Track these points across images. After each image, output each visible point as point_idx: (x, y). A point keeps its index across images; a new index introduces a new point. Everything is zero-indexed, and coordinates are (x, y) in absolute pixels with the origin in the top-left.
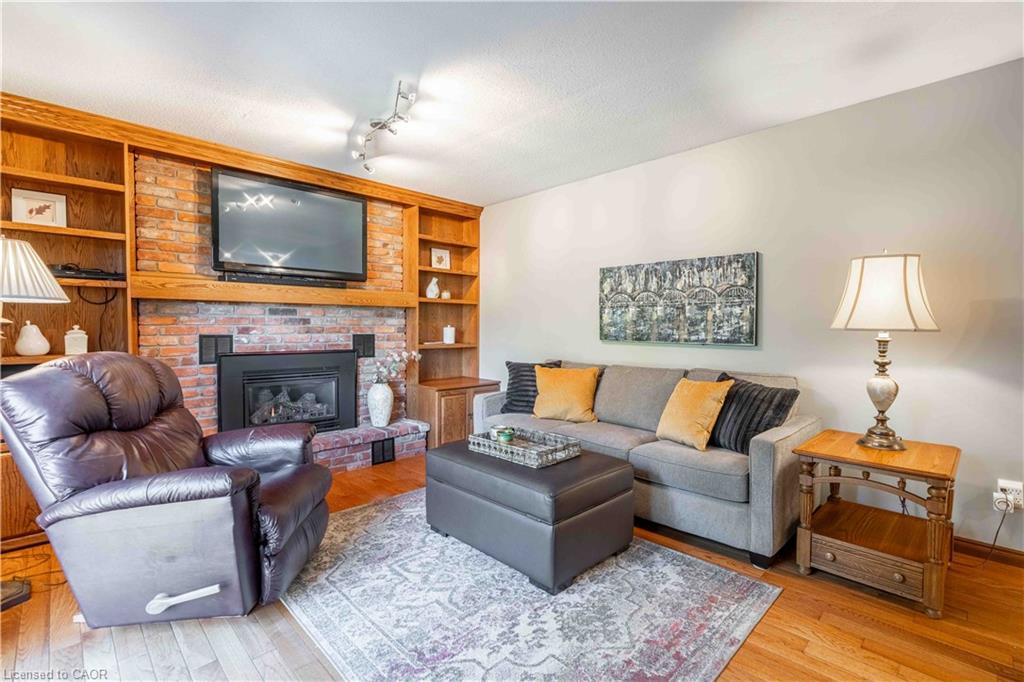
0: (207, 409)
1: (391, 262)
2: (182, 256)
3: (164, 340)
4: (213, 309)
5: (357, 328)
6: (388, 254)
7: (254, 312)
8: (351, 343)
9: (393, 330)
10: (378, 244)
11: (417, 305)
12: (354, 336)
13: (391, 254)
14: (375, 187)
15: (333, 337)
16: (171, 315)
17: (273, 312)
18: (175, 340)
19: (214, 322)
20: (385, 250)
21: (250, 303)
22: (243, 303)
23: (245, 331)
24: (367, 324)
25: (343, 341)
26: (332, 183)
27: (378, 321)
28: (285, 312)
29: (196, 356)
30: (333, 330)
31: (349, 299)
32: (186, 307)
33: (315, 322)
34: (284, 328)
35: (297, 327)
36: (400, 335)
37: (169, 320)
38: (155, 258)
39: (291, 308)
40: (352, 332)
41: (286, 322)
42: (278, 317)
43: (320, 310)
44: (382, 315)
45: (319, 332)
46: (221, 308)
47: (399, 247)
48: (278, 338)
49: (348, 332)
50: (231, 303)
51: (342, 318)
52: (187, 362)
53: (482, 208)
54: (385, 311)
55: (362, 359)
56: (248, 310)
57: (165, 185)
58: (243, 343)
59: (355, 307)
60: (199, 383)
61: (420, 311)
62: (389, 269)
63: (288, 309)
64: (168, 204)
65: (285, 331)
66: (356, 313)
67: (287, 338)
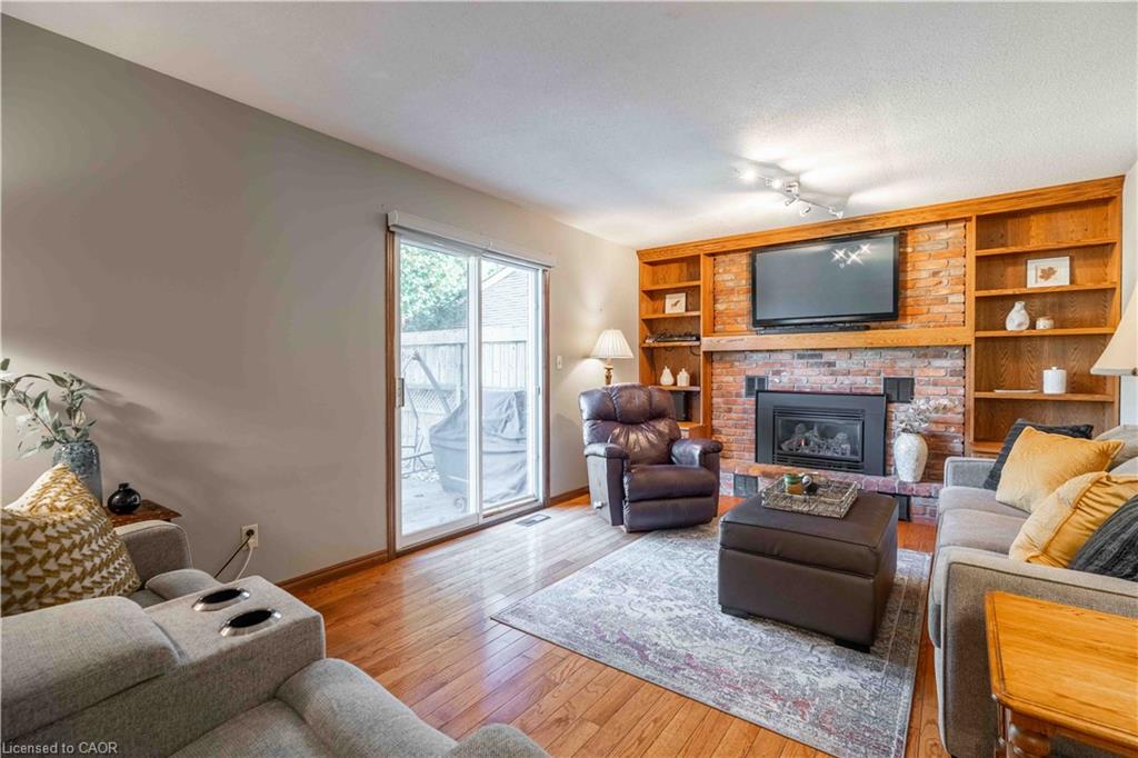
0: (750, 431)
1: (944, 292)
2: (739, 319)
3: (726, 379)
4: (755, 356)
5: (889, 370)
6: (940, 283)
7: (785, 357)
8: (882, 386)
9: (943, 372)
10: (924, 274)
11: (972, 342)
12: (885, 379)
13: (945, 282)
14: (902, 215)
15: (860, 380)
16: (729, 362)
17: (801, 357)
18: (731, 379)
19: (755, 367)
20: (936, 279)
21: (781, 350)
22: (776, 351)
23: (777, 373)
24: (903, 366)
25: (873, 384)
26: (849, 229)
27: (919, 363)
28: (811, 356)
29: (743, 391)
30: (859, 373)
31: (869, 341)
32: (738, 356)
33: (842, 365)
34: (810, 371)
35: (822, 369)
36: (954, 379)
37: (728, 365)
38: (724, 324)
39: (817, 352)
40: (883, 375)
41: (812, 365)
42: (804, 361)
43: (847, 354)
44: (925, 356)
45: (845, 375)
46: (760, 355)
47: (960, 272)
48: (804, 379)
49: (879, 374)
50: (768, 351)
51: (873, 361)
52: (738, 395)
53: (1123, 176)
54: (931, 351)
55: (896, 404)
56: (780, 356)
57: (729, 272)
58: (774, 382)
59: (888, 348)
60: (745, 411)
61: (976, 348)
62: (944, 300)
63: (814, 354)
64: (731, 284)
65: (810, 373)
66: (889, 355)
67: (812, 379)
